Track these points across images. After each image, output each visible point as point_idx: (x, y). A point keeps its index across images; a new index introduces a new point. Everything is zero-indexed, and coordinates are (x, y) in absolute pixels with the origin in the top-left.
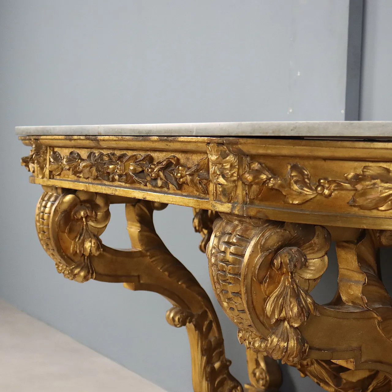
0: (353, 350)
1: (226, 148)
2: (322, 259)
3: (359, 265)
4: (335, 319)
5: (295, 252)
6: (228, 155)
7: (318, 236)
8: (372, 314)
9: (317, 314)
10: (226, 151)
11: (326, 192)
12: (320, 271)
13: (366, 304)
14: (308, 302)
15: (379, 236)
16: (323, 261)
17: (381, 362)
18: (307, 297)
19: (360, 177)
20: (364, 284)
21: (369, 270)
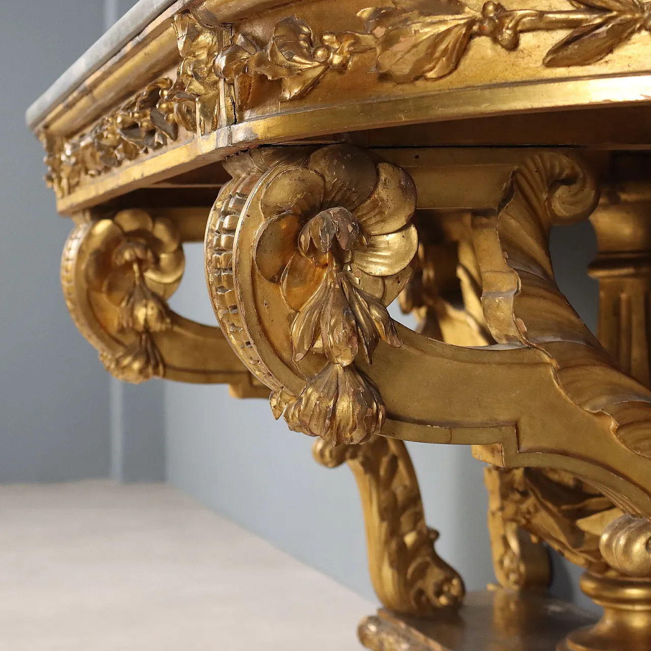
0: (498, 425)
1: (193, 18)
2: (403, 233)
3: (503, 256)
4: (456, 363)
5: (334, 214)
6: (199, 33)
7: (385, 184)
8: (540, 356)
9: (395, 342)
10: (195, 24)
11: (337, 60)
12: (404, 260)
13: (525, 334)
14: (373, 318)
15: (547, 198)
16: (407, 238)
17: (565, 454)
18: (371, 308)
19: (383, 12)
20: (515, 294)
21: (529, 267)
